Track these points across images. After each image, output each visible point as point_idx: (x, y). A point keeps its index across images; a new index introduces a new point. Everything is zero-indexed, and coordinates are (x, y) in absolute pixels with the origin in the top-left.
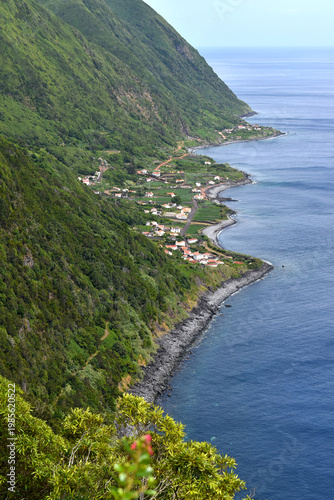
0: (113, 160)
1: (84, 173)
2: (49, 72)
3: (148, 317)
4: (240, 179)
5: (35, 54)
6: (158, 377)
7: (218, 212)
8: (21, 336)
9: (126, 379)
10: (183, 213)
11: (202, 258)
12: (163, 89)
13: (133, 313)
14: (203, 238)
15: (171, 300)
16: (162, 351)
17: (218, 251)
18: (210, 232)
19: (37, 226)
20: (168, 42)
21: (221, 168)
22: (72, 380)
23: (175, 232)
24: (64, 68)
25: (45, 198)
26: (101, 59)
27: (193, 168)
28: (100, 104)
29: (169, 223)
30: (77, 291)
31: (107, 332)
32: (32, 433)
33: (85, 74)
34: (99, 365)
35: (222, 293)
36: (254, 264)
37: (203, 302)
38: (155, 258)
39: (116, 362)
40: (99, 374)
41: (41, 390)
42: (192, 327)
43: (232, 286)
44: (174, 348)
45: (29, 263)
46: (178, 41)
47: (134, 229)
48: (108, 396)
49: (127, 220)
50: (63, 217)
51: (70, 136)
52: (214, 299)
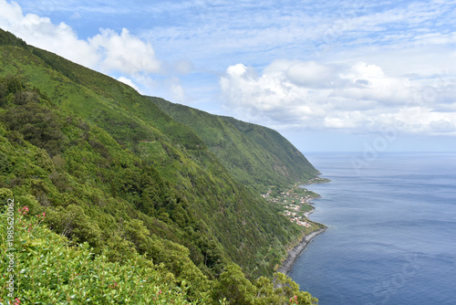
0: (273, 189)
1: (263, 193)
2: (252, 160)
3: (284, 243)
4: (316, 197)
5: (247, 154)
6: (288, 265)
7: (309, 208)
8: (241, 249)
9: (277, 266)
10: (297, 208)
11: (304, 224)
12: (289, 165)
13: (279, 242)
14: (304, 216)
15: (293, 238)
16: (289, 256)
17: (309, 221)
18: (306, 214)
19: (247, 211)
20: (291, 150)
21: (310, 193)
22: (258, 265)
23: (294, 214)
24: (257, 158)
25: (250, 201)
26: (269, 156)
27: (300, 192)
28: (269, 170)
29: (292, 211)
30: (260, 233)
31: (270, 249)
32: (244, 284)
33: (264, 160)
34: (267, 260)
35: (310, 236)
36: (322, 227)
37: (304, 239)
38: (287, 223)
39: (274, 260)
40: (267, 264)
41: (247, 268)
42: (300, 248)
43: (314, 234)
44: (294, 255)
45: (244, 223)
46: (295, 150)
47: (280, 213)
48: (270, 271)
49: (278, 210)
50: (256, 208)
51: (258, 181)
52: (308, 238)
